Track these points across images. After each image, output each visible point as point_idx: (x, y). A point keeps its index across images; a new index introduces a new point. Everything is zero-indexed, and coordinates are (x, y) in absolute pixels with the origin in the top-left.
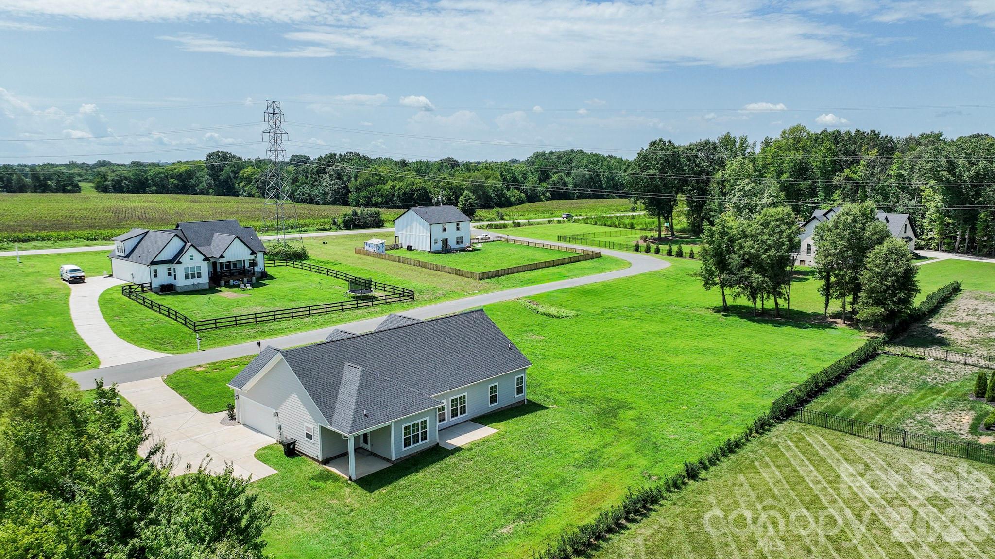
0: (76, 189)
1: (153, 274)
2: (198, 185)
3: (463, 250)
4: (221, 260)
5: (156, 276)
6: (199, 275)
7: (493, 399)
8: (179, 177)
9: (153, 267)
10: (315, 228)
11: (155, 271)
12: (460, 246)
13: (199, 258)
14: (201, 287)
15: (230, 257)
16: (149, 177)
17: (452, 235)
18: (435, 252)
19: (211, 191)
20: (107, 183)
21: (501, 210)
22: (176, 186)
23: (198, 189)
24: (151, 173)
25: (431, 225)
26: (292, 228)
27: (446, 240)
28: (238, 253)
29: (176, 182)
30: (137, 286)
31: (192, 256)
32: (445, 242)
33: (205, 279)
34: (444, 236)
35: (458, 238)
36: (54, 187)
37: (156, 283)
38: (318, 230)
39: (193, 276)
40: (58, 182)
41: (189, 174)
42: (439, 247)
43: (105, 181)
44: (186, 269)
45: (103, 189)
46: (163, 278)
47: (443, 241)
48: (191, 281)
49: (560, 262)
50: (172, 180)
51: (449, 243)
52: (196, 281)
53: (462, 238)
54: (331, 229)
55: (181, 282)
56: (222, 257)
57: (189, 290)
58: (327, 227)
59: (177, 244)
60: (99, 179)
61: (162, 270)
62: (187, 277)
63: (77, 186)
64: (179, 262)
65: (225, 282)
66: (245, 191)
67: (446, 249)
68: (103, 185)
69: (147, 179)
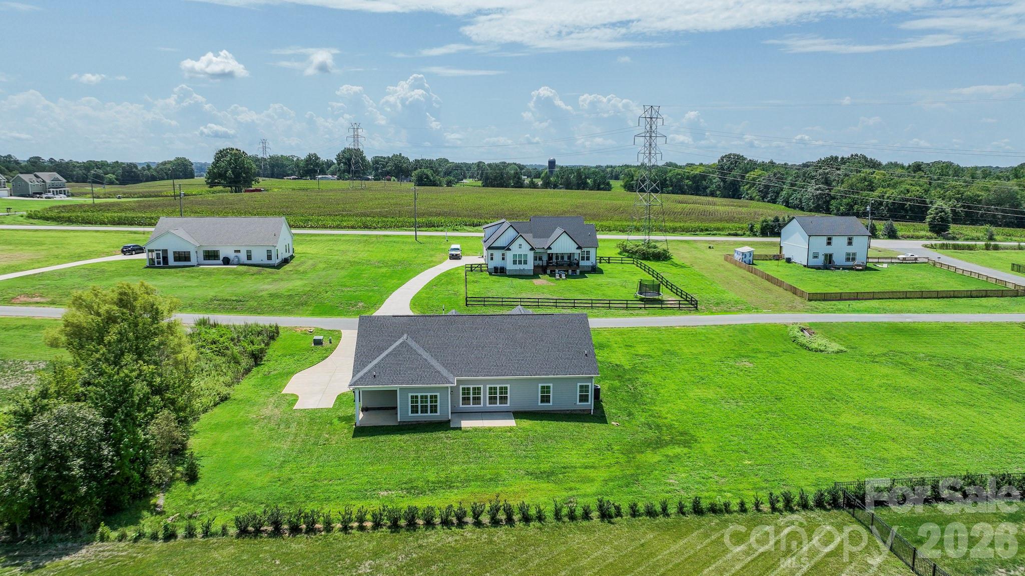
0: (608, 188)
1: (490, 257)
2: (709, 187)
3: (851, 268)
4: (549, 251)
5: (492, 259)
6: (525, 262)
7: (545, 399)
8: (694, 178)
9: (491, 251)
10: (727, 233)
11: (492, 255)
12: (850, 263)
13: (526, 248)
14: (526, 273)
15: (557, 249)
16: (668, 178)
17: (839, 249)
18: (812, 267)
19: (718, 192)
20: (633, 182)
21: (993, 229)
22: (689, 187)
23: (708, 191)
24: (670, 174)
25: (810, 236)
26: (702, 230)
27: (831, 255)
28: (563, 245)
29: (690, 183)
30: (476, 266)
31: (520, 245)
32: (829, 258)
33: (530, 266)
34: (829, 250)
35: (848, 254)
36: (591, 185)
37: (492, 265)
38: (730, 235)
39: (520, 262)
40: (595, 181)
41: (703, 177)
42: (820, 261)
43: (632, 180)
44: (515, 256)
45: (629, 188)
46: (497, 262)
47: (826, 255)
48: (518, 267)
49: (952, 294)
50: (687, 181)
51: (834, 258)
52: (522, 267)
53: (854, 254)
54: (744, 234)
55: (510, 266)
56: (549, 248)
57: (515, 274)
58: (739, 232)
59: (511, 233)
60: (628, 179)
61: (497, 254)
62: (515, 262)
63: (608, 184)
64: (509, 249)
65: (551, 271)
66: (747, 194)
67: (829, 264)
68: (630, 184)
69: (665, 180)
